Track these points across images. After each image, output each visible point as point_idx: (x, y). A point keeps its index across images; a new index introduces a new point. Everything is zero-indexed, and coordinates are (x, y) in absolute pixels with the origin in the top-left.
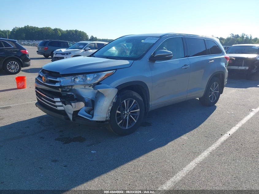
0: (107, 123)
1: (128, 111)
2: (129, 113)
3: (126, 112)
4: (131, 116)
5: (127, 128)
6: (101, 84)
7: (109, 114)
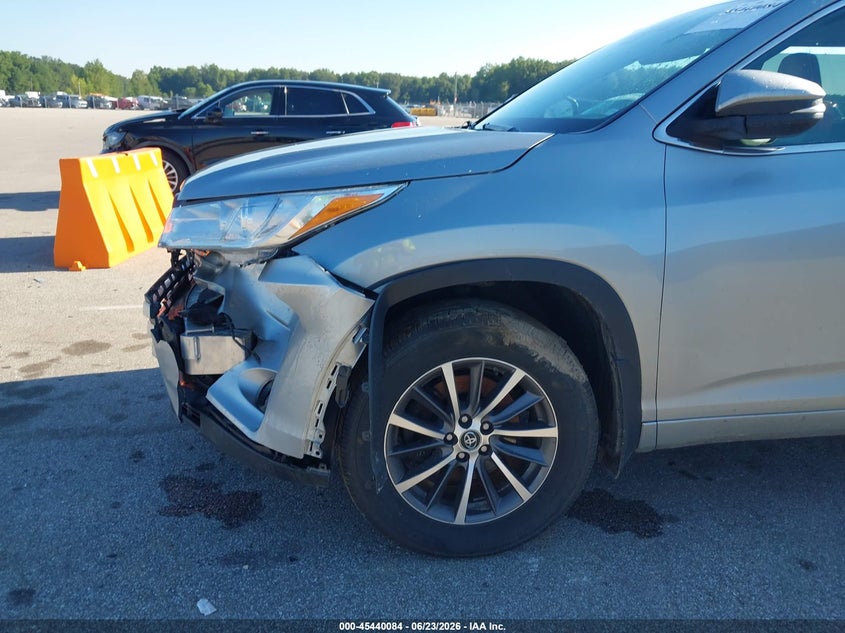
0: (320, 470)
1: (476, 425)
2: (485, 439)
3: (459, 431)
4: (494, 457)
5: (461, 518)
6: (296, 254)
7: (321, 426)
